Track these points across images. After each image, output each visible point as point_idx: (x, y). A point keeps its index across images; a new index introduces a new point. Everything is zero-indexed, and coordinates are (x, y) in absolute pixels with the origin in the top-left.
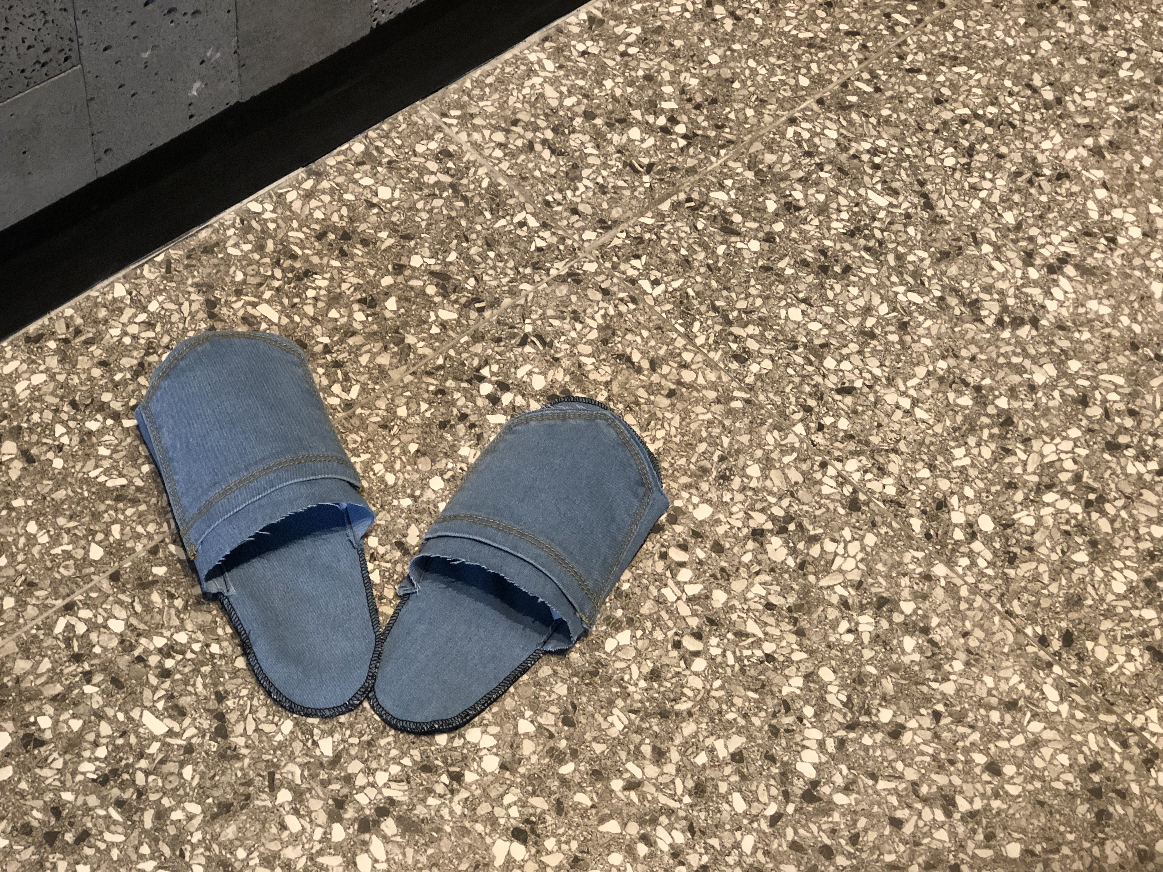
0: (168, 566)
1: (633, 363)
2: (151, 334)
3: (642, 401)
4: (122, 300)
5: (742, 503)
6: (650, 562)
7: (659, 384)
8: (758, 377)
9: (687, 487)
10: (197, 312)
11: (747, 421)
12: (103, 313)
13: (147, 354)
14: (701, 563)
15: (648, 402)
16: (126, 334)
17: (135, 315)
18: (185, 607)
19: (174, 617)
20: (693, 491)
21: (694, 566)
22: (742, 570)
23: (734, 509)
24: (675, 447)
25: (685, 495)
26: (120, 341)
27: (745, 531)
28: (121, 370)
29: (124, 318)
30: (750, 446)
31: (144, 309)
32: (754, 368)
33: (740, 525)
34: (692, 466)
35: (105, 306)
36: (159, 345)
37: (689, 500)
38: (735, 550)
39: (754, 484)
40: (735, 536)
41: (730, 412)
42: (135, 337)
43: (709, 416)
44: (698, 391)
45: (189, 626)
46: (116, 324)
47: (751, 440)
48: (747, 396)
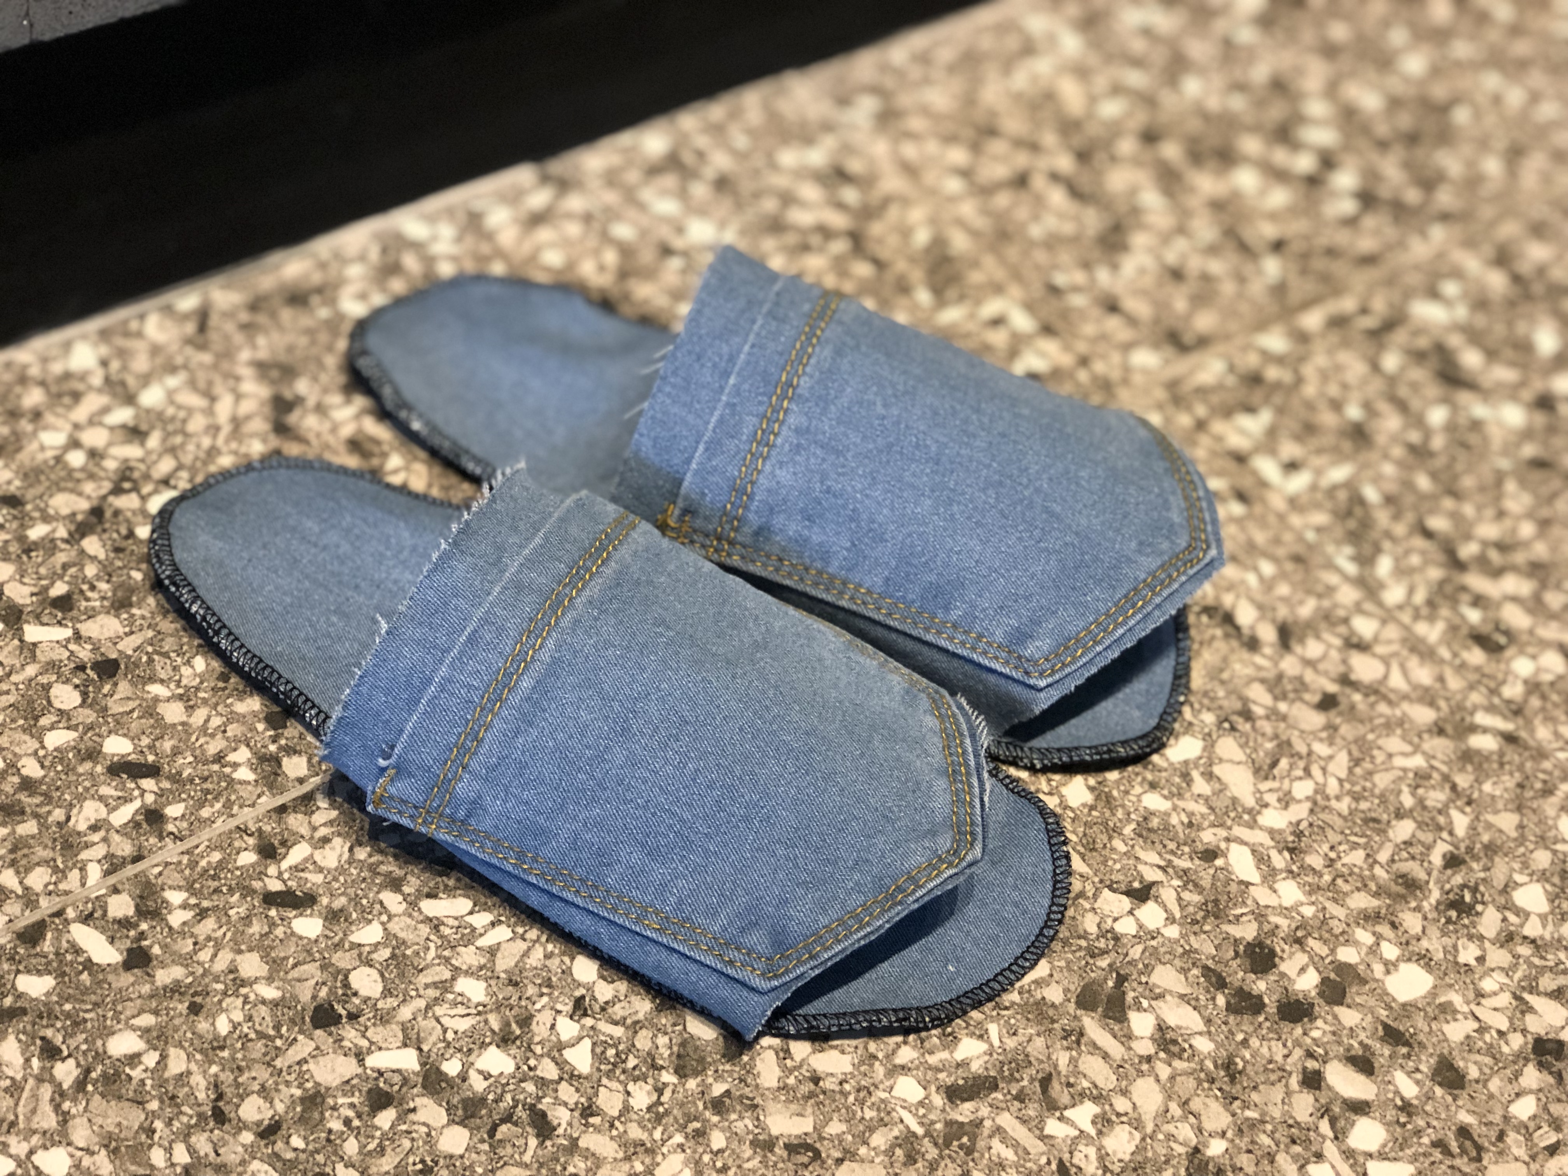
0: (61, 975)
1: (1238, 628)
2: (133, 451)
3: (1258, 711)
4: (83, 377)
5: (1507, 971)
6: (1277, 1094)
7: (1300, 680)
8: (1533, 686)
9: (1370, 918)
10: (248, 418)
11: (1509, 781)
12: (34, 397)
13: (117, 490)
14: (1406, 1107)
15: (1273, 715)
16: (74, 444)
17: (106, 410)
18: (80, 1085)
19: (46, 1108)
20: (1384, 929)
21: (1391, 1114)
22: (1512, 1137)
23: (1488, 985)
24: (1338, 823)
25: (1364, 936)
26: (58, 459)
27: (1516, 1041)
28: (46, 518)
29: (81, 413)
30: (1521, 840)
31: (130, 399)
32: (1523, 667)
33: (1504, 1026)
34: (1378, 871)
35: (43, 383)
36: (147, 477)
37: (1373, 950)
38: (1494, 1085)
39: (1532, 929)
40: (1491, 1051)
41: (1467, 757)
42: (94, 455)
43: (1418, 761)
44: (1390, 703)
45: (81, 1134)
46: (59, 422)
47: (1521, 827)
48: (1508, 726)
